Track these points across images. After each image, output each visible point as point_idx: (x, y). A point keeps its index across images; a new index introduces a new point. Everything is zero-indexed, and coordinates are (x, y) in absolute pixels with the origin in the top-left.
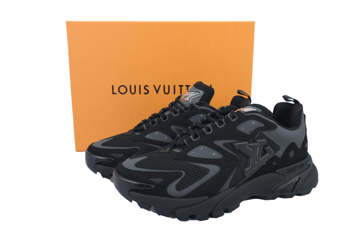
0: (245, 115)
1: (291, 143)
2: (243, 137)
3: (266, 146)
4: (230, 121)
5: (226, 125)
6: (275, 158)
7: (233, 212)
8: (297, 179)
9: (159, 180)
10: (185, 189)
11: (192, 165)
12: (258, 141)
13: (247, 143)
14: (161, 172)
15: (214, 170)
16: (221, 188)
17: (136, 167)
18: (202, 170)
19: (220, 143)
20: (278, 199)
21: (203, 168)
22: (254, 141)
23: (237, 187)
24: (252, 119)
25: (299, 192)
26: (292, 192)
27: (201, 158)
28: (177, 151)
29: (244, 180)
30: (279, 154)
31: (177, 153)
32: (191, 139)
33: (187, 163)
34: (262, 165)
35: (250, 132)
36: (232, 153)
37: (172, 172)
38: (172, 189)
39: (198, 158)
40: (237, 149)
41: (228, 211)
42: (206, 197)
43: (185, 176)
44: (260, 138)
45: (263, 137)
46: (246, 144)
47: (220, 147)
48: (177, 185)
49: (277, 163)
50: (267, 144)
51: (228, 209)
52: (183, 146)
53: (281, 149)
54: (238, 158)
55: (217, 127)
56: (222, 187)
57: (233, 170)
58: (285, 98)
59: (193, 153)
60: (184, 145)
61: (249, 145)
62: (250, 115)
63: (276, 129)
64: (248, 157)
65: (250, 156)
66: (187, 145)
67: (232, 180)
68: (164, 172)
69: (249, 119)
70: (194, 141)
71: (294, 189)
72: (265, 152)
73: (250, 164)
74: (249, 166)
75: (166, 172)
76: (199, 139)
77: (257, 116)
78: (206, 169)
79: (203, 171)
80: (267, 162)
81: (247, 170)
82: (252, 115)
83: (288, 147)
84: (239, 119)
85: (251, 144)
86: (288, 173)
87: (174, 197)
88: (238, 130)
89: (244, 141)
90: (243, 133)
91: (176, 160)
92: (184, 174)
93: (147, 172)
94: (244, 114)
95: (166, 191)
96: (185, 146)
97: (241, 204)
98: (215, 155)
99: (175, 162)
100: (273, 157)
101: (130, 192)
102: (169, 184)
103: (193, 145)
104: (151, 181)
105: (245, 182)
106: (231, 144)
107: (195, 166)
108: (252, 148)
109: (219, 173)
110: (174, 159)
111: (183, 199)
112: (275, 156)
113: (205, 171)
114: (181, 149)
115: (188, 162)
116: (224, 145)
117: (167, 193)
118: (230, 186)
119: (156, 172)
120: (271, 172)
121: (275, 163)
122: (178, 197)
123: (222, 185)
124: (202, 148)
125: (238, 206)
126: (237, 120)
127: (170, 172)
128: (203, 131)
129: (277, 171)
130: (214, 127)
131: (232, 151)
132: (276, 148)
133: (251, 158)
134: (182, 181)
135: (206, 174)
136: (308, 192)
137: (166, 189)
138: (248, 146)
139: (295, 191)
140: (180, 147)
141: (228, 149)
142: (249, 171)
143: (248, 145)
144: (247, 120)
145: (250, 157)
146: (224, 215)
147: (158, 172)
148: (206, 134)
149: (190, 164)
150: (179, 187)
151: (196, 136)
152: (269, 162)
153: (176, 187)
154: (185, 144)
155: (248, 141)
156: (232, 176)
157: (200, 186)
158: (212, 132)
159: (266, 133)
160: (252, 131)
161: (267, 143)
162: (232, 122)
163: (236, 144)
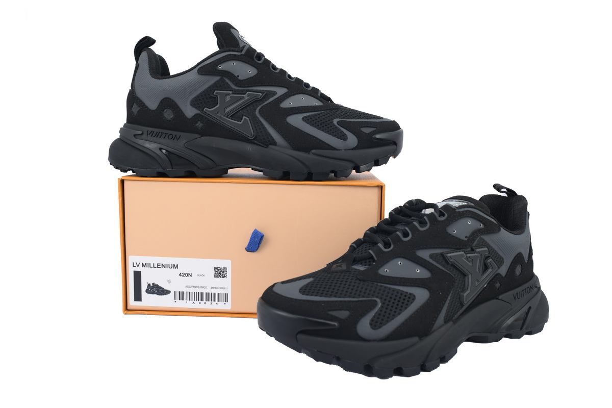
0: (457, 210)
1: (518, 254)
2: (458, 245)
3: (487, 258)
4: (437, 220)
5: (430, 226)
6: (497, 276)
7: (449, 361)
8: (525, 309)
9: (343, 314)
10: (384, 327)
11: (390, 289)
12: (478, 250)
13: (463, 253)
14: (345, 301)
15: (421, 295)
16: (434, 324)
17: (303, 294)
18: (405, 296)
19: (425, 254)
20: (504, 340)
21: (407, 293)
22: (473, 250)
23: (455, 322)
24: (468, 217)
25: (529, 330)
26: (521, 329)
27: (401, 278)
28: (361, 268)
29: (461, 311)
30: (503, 271)
31: (362, 271)
32: (380, 249)
33: (381, 286)
34: (483, 288)
35: (466, 237)
36: (443, 269)
37: (361, 301)
38: (364, 327)
39: (397, 278)
40: (450, 263)
41: (444, 360)
42: (416, 339)
43: (382, 307)
44: (479, 246)
45: (484, 244)
46: (462, 255)
47: (426, 261)
48: (372, 320)
49: (501, 285)
50: (489, 255)
51: (444, 357)
52: (368, 261)
53: (505, 264)
54: (452, 276)
55: (419, 230)
56: (435, 321)
57: (448, 295)
58: (497, 187)
59: (387, 271)
60: (369, 259)
61: (467, 257)
62: (464, 211)
63: (500, 232)
64: (464, 275)
65: (469, 273)
66: (376, 259)
67: (448, 312)
68: (349, 302)
69: (463, 218)
70: (385, 252)
71: (523, 324)
72: (486, 267)
73: (468, 286)
74: (468, 288)
75: (353, 301)
76: (393, 249)
77: (473, 212)
78: (410, 294)
79: (407, 297)
80: (488, 284)
81: (465, 295)
82: (466, 211)
83: (513, 260)
84: (449, 216)
85: (469, 255)
86: (515, 299)
87: (369, 341)
88: (450, 234)
89: (459, 249)
90: (457, 238)
91: (364, 281)
92: (380, 305)
93: (324, 302)
94: (455, 209)
95: (356, 331)
96: (371, 260)
97: (459, 349)
98: (419, 272)
99: (363, 284)
100: (496, 275)
101: (298, 336)
102: (360, 319)
103: (385, 259)
104: (332, 316)
105: (462, 314)
106: (442, 255)
107: (394, 290)
108: (469, 262)
109: (428, 299)
110: (360, 280)
111: (384, 343)
112: (498, 274)
113: (409, 298)
114: (365, 265)
115: (382, 284)
116: (431, 256)
117: (357, 334)
118: (446, 321)
119: (336, 301)
120: (493, 299)
121: (498, 285)
122: (374, 340)
123: (435, 319)
124: (400, 262)
125: (456, 352)
126: (447, 219)
127: (359, 301)
128: (398, 235)
129: (500, 297)
130: (414, 229)
131: (444, 266)
132: (500, 261)
133: (470, 276)
134: (378, 314)
135: (412, 303)
136: (540, 329)
137: (355, 328)
138: (465, 259)
139: (524, 327)
140: (364, 262)
141: (437, 262)
142: (468, 296)
143: (465, 257)
144: (460, 218)
145: (468, 275)
146: (439, 366)
147: (341, 301)
148: (403, 241)
149: (385, 287)
150: (375, 324)
151: (387, 245)
152: (491, 283)
153: (371, 324)
154: (372, 257)
155: (465, 250)
156: (447, 305)
157: (406, 321)
158: (412, 238)
159: (487, 238)
160: (468, 235)
161: (489, 253)
162: (440, 221)
163: (449, 255)
